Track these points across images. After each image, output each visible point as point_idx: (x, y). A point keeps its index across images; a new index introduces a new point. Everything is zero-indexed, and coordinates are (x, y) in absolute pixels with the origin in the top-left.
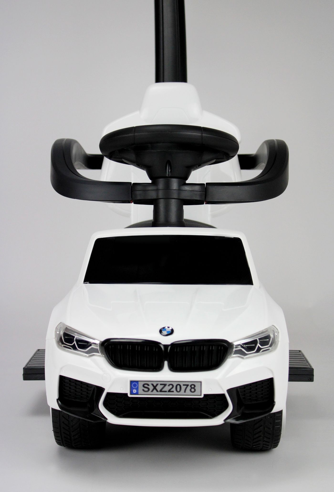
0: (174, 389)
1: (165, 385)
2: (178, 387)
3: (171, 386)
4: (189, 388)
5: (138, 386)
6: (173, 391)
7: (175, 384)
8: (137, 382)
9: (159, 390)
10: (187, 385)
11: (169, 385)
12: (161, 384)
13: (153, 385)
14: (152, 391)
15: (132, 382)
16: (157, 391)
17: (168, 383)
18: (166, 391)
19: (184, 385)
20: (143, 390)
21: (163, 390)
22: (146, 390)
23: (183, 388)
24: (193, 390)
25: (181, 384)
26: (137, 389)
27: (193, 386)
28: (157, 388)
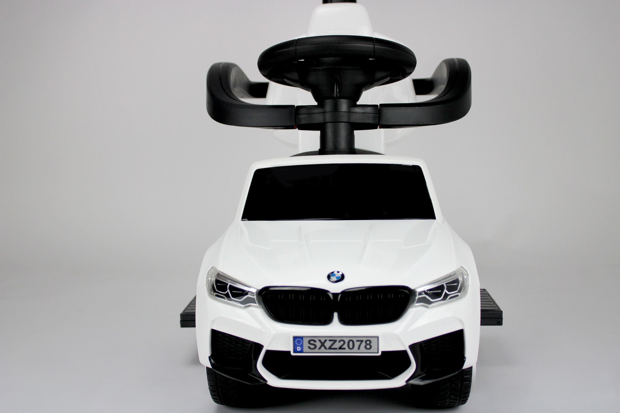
0: (346, 346)
1: (335, 341)
2: (351, 343)
3: (342, 343)
4: (364, 344)
5: (303, 343)
6: (344, 349)
7: (346, 340)
8: (302, 338)
9: (327, 347)
10: (362, 341)
11: (340, 341)
12: (330, 340)
13: (320, 341)
14: (320, 348)
15: (295, 338)
16: (326, 348)
17: (338, 339)
18: (336, 349)
19: (357, 341)
20: (309, 347)
21: (333, 347)
22: (312, 347)
23: (357, 344)
24: (368, 347)
25: (355, 340)
26: (302, 346)
27: (368, 342)
28: (325, 344)
